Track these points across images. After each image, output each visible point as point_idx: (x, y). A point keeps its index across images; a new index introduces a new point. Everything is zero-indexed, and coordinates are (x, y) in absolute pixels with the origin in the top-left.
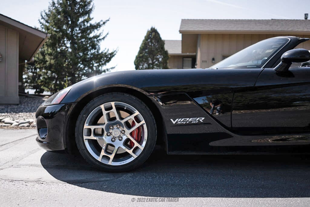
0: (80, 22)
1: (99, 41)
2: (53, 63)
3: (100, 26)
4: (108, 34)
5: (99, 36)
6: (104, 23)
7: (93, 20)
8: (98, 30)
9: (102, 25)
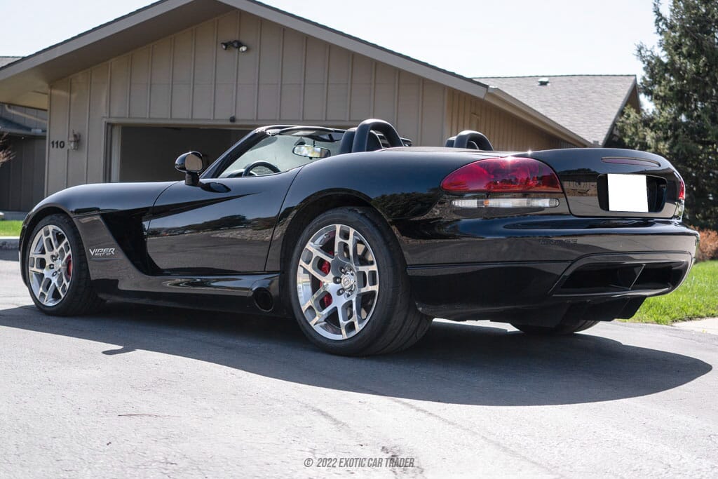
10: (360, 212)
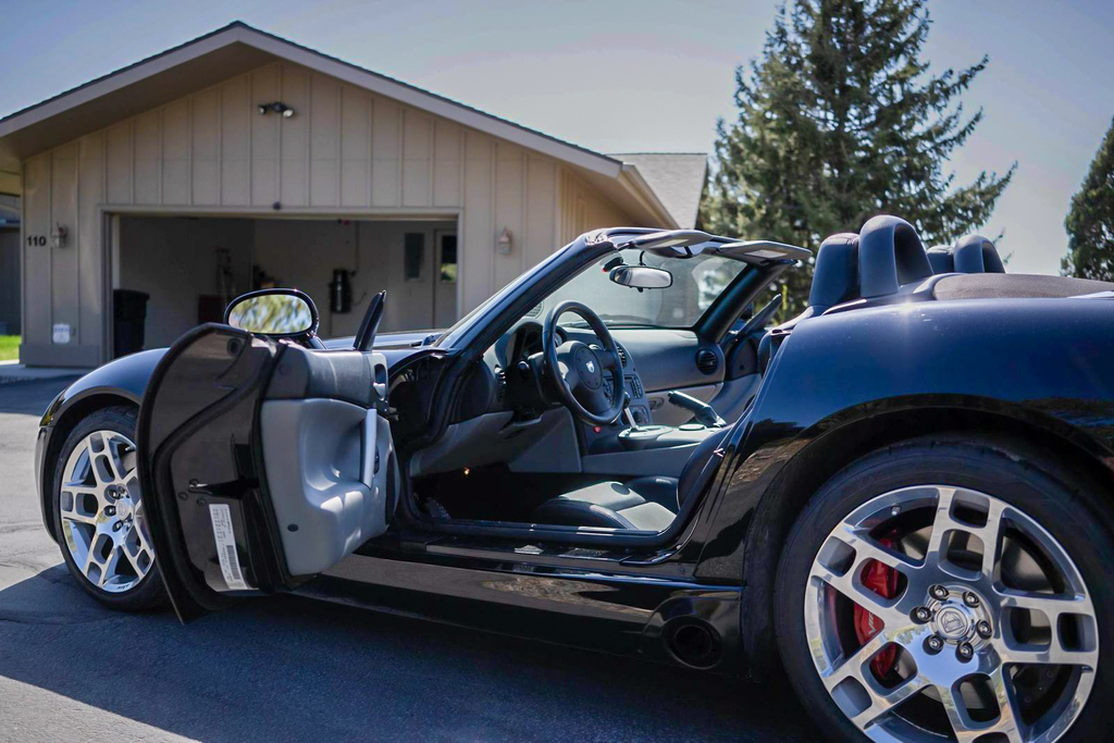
0: (875, 84)
1: (943, 148)
3: (947, 92)
4: (977, 118)
5: (941, 131)
6: (964, 80)
7: (927, 70)
8: (940, 109)
9: (956, 88)
10: (1016, 458)
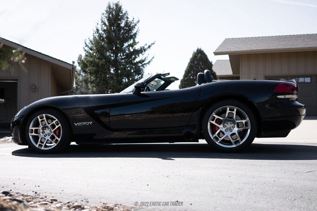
0: (124, 47)
1: (144, 66)
2: (96, 90)
3: (145, 50)
4: (153, 58)
5: (143, 61)
6: (149, 47)
7: (139, 44)
8: (143, 54)
9: (147, 49)
